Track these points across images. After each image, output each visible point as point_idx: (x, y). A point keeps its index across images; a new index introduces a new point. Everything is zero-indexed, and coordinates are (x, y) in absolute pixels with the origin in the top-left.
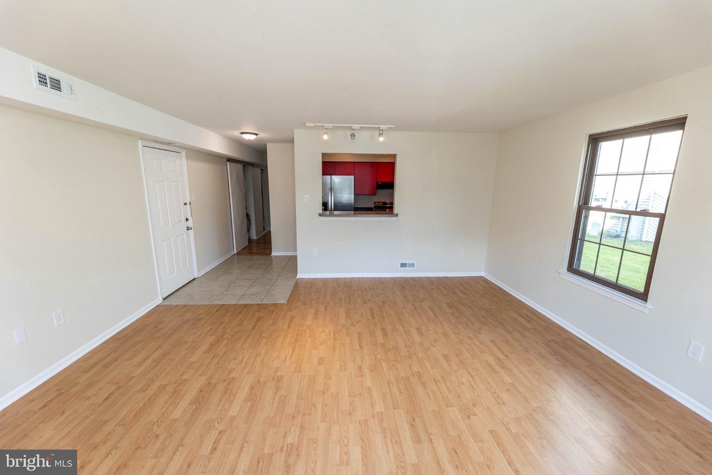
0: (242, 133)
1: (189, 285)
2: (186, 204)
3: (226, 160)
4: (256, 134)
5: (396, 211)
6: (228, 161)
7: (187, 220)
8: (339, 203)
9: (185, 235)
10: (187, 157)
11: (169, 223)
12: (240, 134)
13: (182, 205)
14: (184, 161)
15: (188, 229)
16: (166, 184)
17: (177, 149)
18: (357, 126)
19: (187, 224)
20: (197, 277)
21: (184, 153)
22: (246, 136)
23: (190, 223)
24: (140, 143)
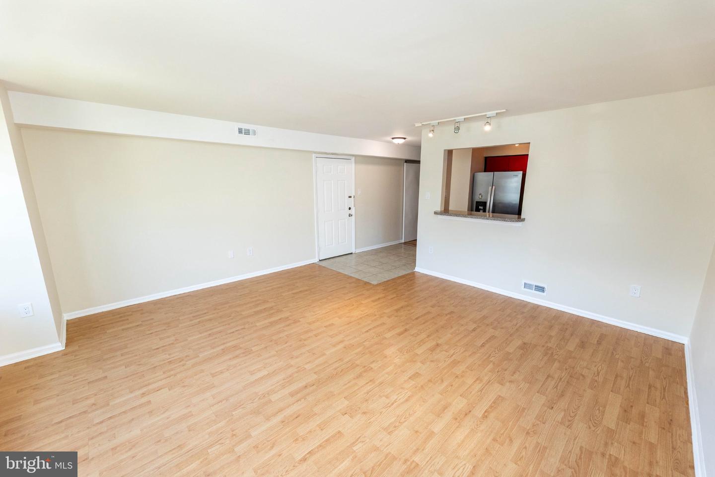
0: (393, 138)
1: (345, 257)
2: (350, 197)
3: (404, 161)
4: (405, 138)
5: (523, 216)
6: (406, 162)
7: (350, 209)
8: (500, 203)
9: (346, 220)
10: (356, 162)
11: (332, 210)
12: (391, 139)
13: (346, 197)
14: (353, 165)
15: (350, 215)
16: (332, 182)
17: (346, 157)
18: (461, 118)
19: (350, 212)
20: (354, 252)
21: (353, 159)
22: (396, 141)
23: (353, 212)
24: (314, 155)
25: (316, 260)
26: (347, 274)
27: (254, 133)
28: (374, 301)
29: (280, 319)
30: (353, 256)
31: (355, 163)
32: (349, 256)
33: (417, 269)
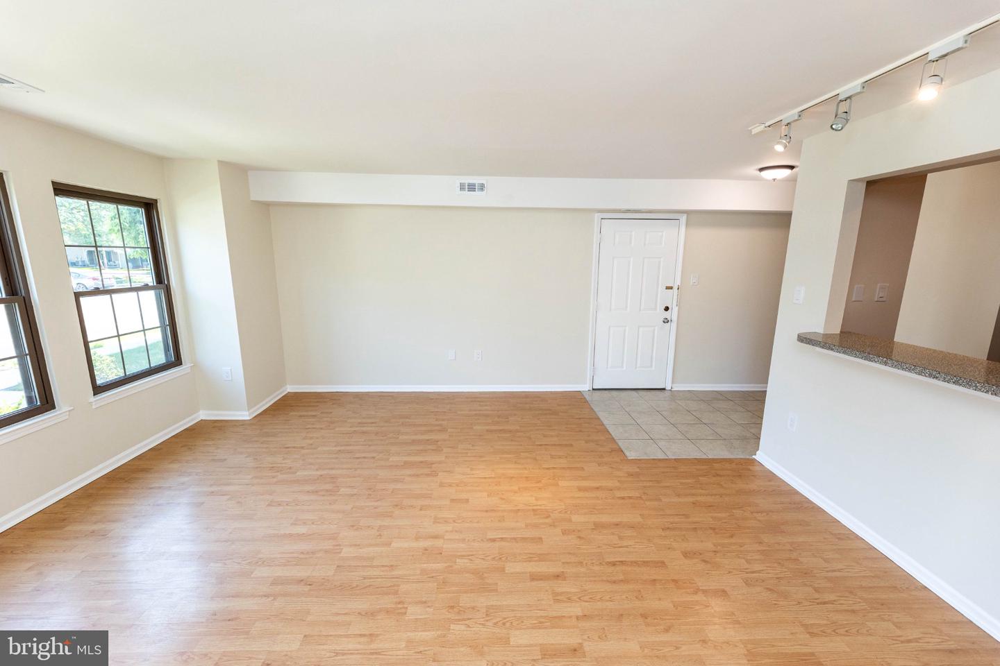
0: (761, 169)
2: (669, 288)
7: (667, 309)
9: (656, 329)
11: (627, 307)
12: (757, 172)
13: (662, 289)
14: (683, 230)
15: (666, 321)
16: (632, 260)
17: (669, 216)
18: (854, 85)
19: (667, 314)
20: (668, 388)
21: (684, 218)
22: (768, 174)
23: (674, 314)
24: (597, 216)
25: (585, 387)
26: (605, 422)
27: (482, 187)
28: (580, 489)
29: (422, 462)
30: (666, 394)
31: (687, 225)
32: (658, 392)
33: (760, 456)
